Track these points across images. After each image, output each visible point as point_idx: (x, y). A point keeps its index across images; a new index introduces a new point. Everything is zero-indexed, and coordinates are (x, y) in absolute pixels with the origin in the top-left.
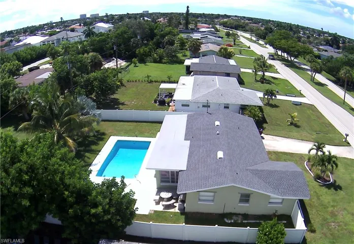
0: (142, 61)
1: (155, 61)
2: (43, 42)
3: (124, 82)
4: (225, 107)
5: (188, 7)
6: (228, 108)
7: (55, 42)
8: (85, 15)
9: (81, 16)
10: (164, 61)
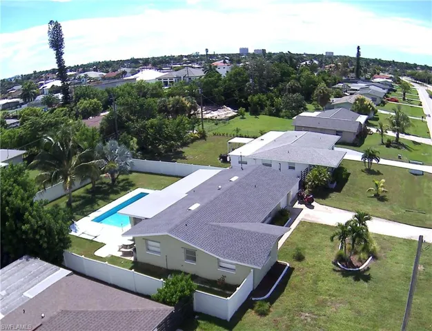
0: (255, 113)
1: (271, 114)
2: (160, 79)
3: (209, 134)
4: (290, 168)
5: (358, 48)
6: (294, 168)
7: (174, 80)
8: (247, 49)
9: (241, 49)
10: (282, 114)
